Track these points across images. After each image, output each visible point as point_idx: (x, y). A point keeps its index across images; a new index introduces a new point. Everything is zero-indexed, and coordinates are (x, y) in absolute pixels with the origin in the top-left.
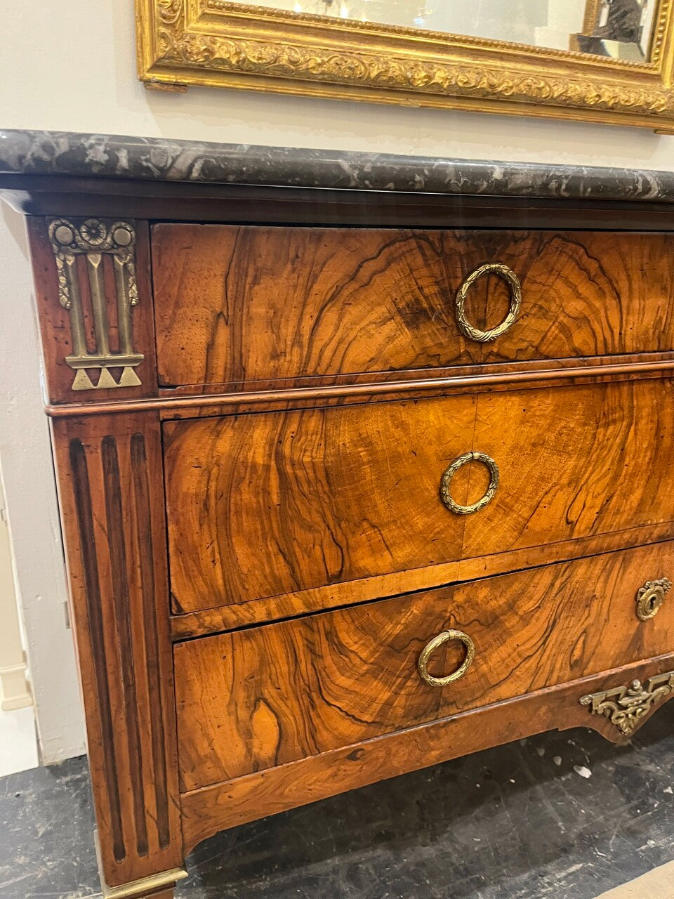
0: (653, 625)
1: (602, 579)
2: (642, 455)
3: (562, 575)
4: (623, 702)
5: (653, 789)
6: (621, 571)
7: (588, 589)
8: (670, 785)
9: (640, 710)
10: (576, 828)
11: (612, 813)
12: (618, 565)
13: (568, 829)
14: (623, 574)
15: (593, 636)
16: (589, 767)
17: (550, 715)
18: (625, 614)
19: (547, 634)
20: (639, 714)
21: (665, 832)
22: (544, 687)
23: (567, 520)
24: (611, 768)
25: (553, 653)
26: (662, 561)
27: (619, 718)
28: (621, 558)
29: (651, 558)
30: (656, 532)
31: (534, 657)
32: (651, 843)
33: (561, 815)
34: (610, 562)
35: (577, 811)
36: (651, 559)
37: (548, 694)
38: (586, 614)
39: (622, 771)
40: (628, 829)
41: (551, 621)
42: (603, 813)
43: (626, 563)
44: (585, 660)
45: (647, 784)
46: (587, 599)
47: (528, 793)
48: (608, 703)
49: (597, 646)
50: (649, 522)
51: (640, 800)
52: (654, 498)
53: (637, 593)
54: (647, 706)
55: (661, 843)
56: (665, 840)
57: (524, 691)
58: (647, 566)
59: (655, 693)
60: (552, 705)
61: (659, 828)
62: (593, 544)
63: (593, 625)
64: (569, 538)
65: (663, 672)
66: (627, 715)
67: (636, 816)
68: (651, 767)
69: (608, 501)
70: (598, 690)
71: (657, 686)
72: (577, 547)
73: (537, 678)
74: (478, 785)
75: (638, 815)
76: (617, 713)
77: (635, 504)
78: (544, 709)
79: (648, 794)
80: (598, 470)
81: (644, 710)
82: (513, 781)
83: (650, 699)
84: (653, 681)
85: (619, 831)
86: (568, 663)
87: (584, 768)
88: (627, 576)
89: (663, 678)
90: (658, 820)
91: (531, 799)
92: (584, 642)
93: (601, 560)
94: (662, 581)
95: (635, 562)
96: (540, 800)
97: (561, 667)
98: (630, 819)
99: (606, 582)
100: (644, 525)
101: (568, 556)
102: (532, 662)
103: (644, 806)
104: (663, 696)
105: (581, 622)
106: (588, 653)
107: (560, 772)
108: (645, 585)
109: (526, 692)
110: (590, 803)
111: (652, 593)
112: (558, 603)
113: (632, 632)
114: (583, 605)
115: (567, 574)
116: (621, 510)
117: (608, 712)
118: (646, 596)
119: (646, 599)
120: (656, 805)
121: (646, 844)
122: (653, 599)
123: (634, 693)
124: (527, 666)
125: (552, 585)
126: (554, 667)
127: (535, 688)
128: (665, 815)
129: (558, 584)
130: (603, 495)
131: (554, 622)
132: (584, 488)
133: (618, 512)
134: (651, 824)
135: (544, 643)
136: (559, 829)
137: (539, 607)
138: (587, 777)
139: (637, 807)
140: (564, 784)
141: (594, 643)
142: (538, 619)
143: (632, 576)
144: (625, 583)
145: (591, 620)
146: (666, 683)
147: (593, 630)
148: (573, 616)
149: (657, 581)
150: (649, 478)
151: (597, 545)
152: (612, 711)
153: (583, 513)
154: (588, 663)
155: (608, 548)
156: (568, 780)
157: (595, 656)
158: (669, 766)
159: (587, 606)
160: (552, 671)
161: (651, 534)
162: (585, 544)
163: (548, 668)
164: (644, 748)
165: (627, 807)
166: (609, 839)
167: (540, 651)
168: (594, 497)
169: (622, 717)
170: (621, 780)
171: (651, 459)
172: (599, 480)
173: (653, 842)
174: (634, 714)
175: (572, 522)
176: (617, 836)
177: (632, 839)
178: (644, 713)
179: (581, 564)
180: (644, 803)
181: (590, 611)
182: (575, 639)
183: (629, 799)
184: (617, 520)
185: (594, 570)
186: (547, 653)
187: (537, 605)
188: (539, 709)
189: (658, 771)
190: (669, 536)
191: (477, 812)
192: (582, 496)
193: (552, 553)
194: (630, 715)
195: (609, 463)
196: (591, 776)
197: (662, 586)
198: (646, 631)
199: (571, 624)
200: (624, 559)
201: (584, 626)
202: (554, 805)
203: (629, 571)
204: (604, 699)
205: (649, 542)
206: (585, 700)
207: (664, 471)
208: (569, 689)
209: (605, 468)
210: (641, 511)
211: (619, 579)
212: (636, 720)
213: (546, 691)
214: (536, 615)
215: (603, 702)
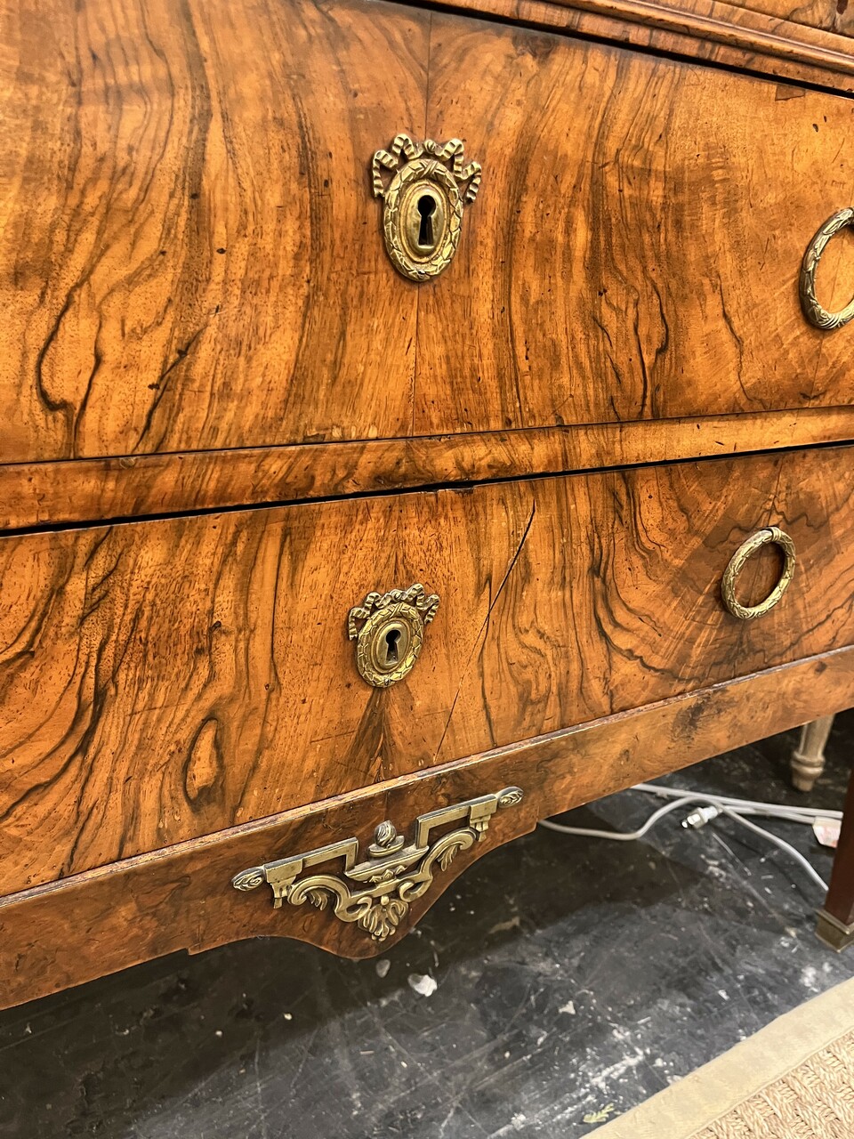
0: (409, 697)
1: (229, 582)
2: (270, 226)
3: (87, 566)
4: (361, 871)
5: (540, 1007)
6: (286, 560)
7: (189, 607)
8: (571, 998)
9: (408, 885)
10: (383, 1102)
11: (458, 1063)
12: (271, 548)
13: (367, 1105)
14: (294, 570)
15: (241, 727)
16: (434, 975)
17: (150, 923)
18: (325, 671)
19: (85, 725)
20: (406, 894)
21: (548, 1095)
22: (119, 859)
23: (43, 395)
24: (474, 974)
25: (122, 776)
26: (399, 542)
27: (353, 908)
28: (276, 528)
29: (370, 531)
30: (367, 463)
31: (59, 787)
32: (519, 1120)
33: (362, 1077)
34: (244, 535)
35: (392, 1065)
36: (371, 535)
37: (129, 875)
38: (204, 672)
39: (492, 978)
40: (482, 1094)
41: (89, 693)
42: (441, 1064)
43: (295, 544)
44: (232, 786)
45: (533, 998)
46: (195, 633)
47: (310, 1039)
48: (315, 880)
49: (259, 752)
50: (336, 433)
51: (515, 1031)
52: (336, 365)
53: (347, 622)
54: (425, 874)
55: (536, 1119)
56: (546, 1111)
57: (54, 873)
58: (361, 554)
59: (439, 846)
60: (148, 901)
61: (540, 1087)
62: (167, 480)
63: (232, 699)
64: (70, 455)
65: (451, 801)
66: (377, 901)
67: (499, 1065)
68: (544, 966)
69: (182, 353)
70: (281, 854)
71: (437, 833)
72: (111, 485)
73: (86, 837)
74: (219, 1033)
75: (505, 1062)
76: (346, 899)
77: (280, 376)
78: (125, 912)
79: (530, 1020)
80: (119, 249)
81: (417, 885)
82: (288, 1017)
83: (429, 861)
84: (428, 821)
85: (463, 1102)
86: (181, 795)
87: (426, 977)
88: (305, 577)
89: (454, 813)
90: (540, 1070)
91: (312, 1051)
92: (217, 744)
93: (214, 530)
94: (410, 591)
95: (325, 542)
96: (331, 1049)
97: (162, 807)
98: (488, 1073)
99: (244, 588)
100: (319, 440)
101: (86, 510)
102: (59, 801)
103: (519, 1043)
104: (459, 852)
105: (191, 695)
106: (236, 770)
107: (381, 989)
108: (364, 600)
109: (61, 877)
110: (420, 1047)
111: (386, 620)
112: (96, 644)
113: (357, 713)
114: (186, 645)
115: (101, 563)
116: (238, 387)
117: (322, 899)
118: (374, 630)
119: (372, 634)
120: (541, 1040)
121: (509, 1122)
122: (393, 635)
123: (383, 851)
124: (41, 810)
125: (57, 592)
126: (137, 806)
127: (90, 862)
128: (553, 1060)
129: (77, 587)
130: (162, 334)
131: (100, 696)
132: (82, 296)
133: (225, 393)
134: (526, 1079)
135: (82, 749)
136: (351, 1106)
137: (28, 653)
138: (428, 993)
139: (506, 1047)
140: (384, 1013)
141: (250, 742)
142: (35, 686)
143: (323, 576)
144: (304, 593)
145: (224, 687)
146: (463, 823)
147: (235, 712)
148: (161, 677)
149: (397, 592)
150: (309, 302)
151: (180, 483)
152: (333, 897)
153: (98, 380)
154: (244, 791)
155: (221, 494)
156: (392, 1003)
157: (259, 775)
158: (576, 962)
159: (199, 651)
160: (133, 818)
161: (351, 469)
162: (137, 478)
163: (116, 813)
164: (539, 932)
165: (488, 1047)
166: (441, 1120)
167: (73, 770)
168: (132, 335)
169: (365, 905)
170: (487, 995)
171: (301, 245)
172: (131, 281)
173: (522, 1117)
174: (394, 894)
175: (64, 405)
176: (458, 1111)
177: (484, 1114)
178: (420, 891)
179: (145, 537)
180: (519, 1037)
181: (212, 665)
182: (184, 735)
183: (493, 1035)
184: (229, 416)
185: (194, 553)
186: (101, 776)
187: (19, 648)
188: (107, 912)
189: (555, 972)
190: (405, 477)
191: (201, 1088)
192: (79, 328)
193: (18, 497)
194: (384, 900)
195: (154, 231)
196: (435, 992)
197: (414, 603)
198: (395, 712)
199: (160, 700)
200: (286, 533)
201: (206, 703)
202: (354, 1057)
203: (311, 562)
204: (299, 870)
205: (351, 488)
206: (248, 878)
207: (352, 290)
208: (193, 856)
209: (148, 247)
210: (300, 398)
211: (283, 585)
212: (402, 906)
213: (123, 866)
214: (27, 676)
215: (299, 878)
